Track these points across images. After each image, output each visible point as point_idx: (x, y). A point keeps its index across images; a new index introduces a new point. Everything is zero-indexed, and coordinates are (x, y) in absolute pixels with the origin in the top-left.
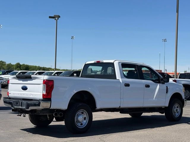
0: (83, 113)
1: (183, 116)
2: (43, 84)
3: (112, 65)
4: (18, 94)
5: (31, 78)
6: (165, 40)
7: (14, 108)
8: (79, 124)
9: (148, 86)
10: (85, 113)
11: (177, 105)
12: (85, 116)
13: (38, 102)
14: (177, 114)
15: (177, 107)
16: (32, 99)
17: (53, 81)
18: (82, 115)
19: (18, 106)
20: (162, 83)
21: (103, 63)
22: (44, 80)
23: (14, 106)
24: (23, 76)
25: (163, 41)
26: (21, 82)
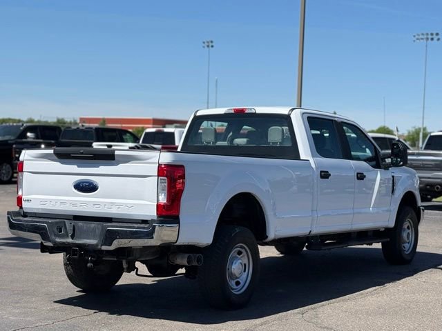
0: (240, 253)
1: (419, 249)
2: (159, 176)
3: (285, 120)
4: (63, 203)
5: (114, 159)
6: (210, 45)
7: (55, 243)
8: (232, 283)
9: (361, 177)
10: (244, 253)
11: (408, 224)
12: (245, 261)
13: (147, 226)
14: (407, 245)
15: (408, 228)
16: (111, 218)
17: (182, 167)
18: (240, 259)
19: (62, 237)
20: (385, 169)
21: (255, 115)
22: (160, 165)
23: (53, 237)
24: (82, 153)
25: (204, 45)
26: (73, 168)
